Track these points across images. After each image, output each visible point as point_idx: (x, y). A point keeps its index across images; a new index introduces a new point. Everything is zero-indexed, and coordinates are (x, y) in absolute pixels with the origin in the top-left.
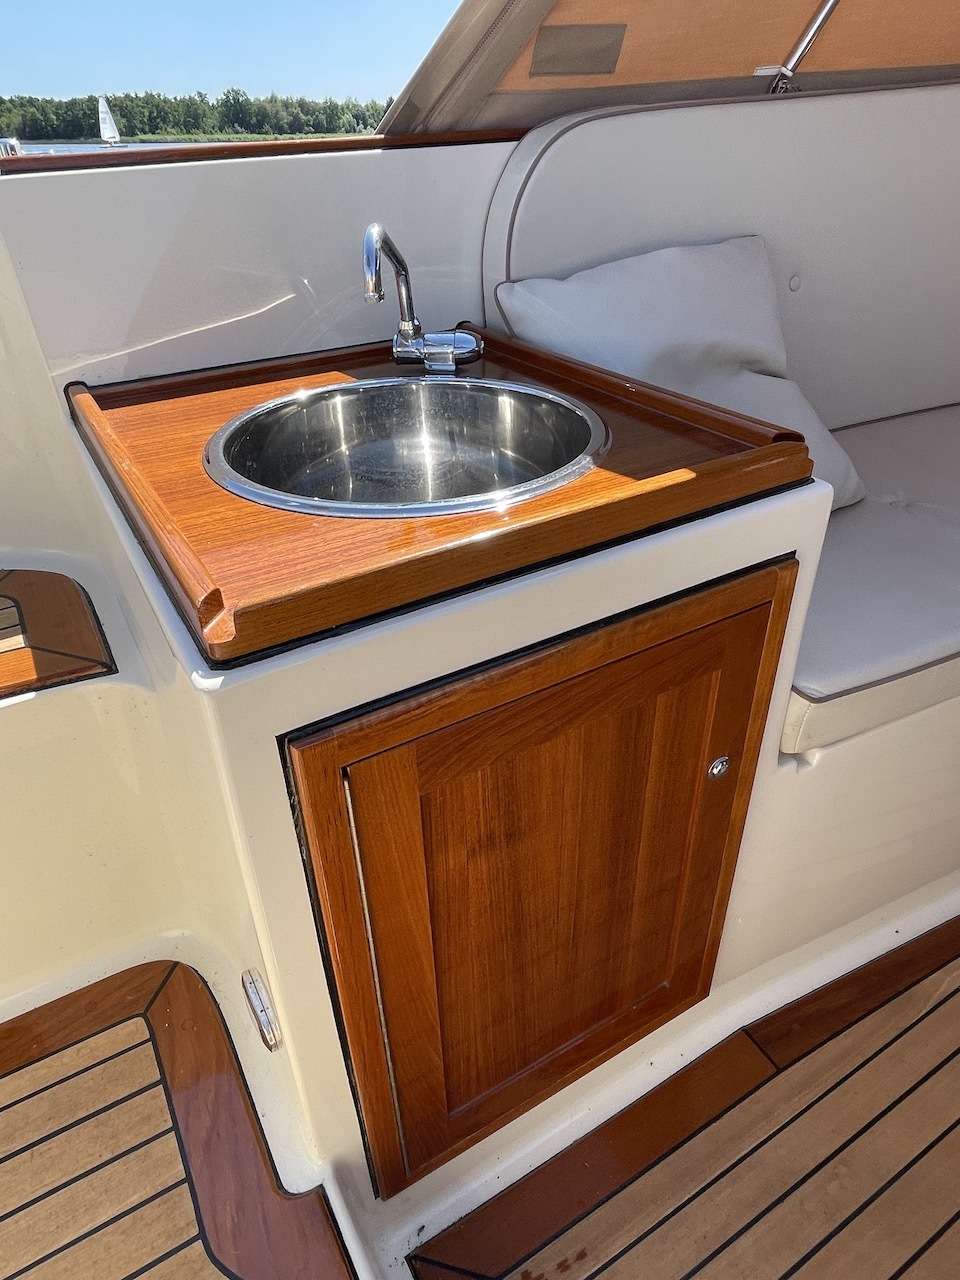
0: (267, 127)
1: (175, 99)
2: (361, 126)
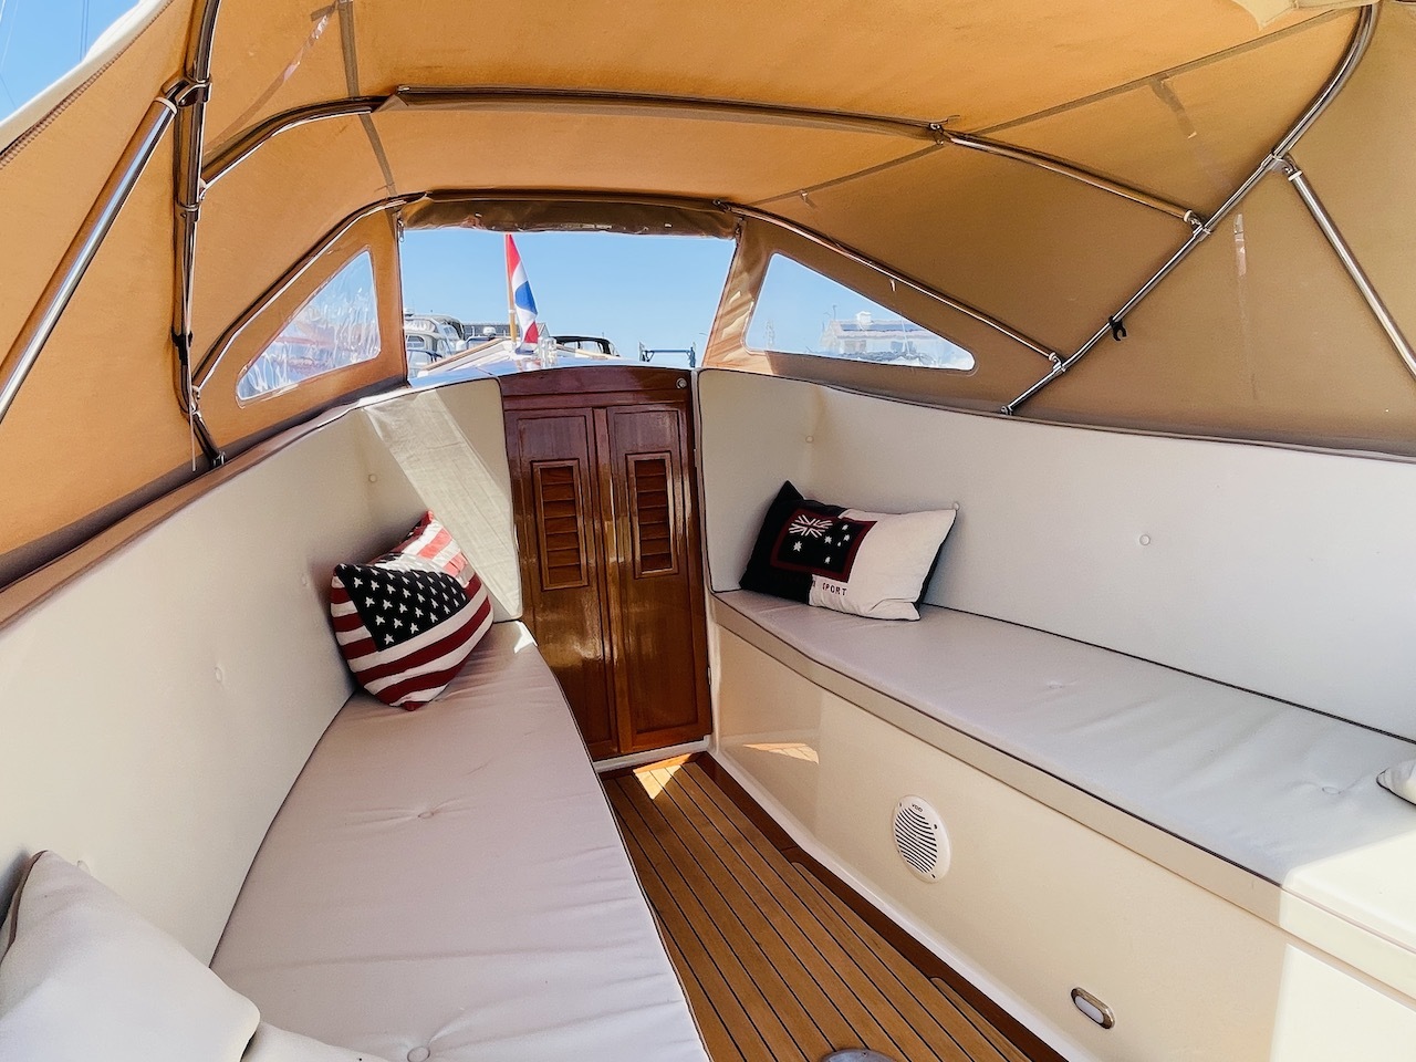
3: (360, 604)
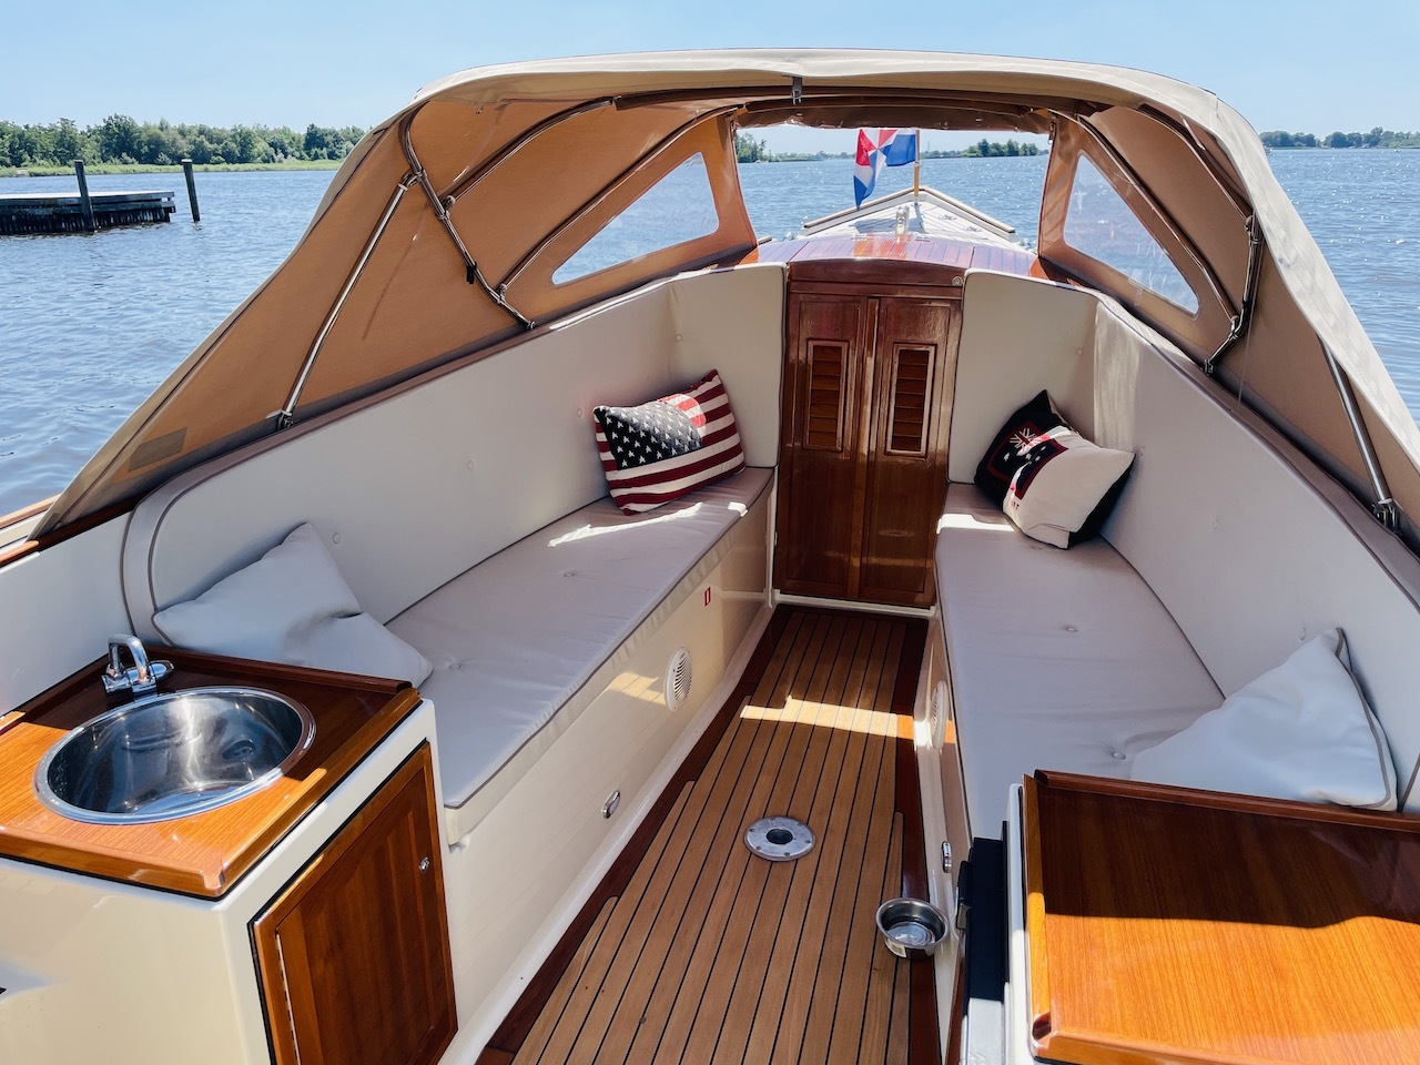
0: (163, 157)
1: (27, 127)
2: (281, 155)
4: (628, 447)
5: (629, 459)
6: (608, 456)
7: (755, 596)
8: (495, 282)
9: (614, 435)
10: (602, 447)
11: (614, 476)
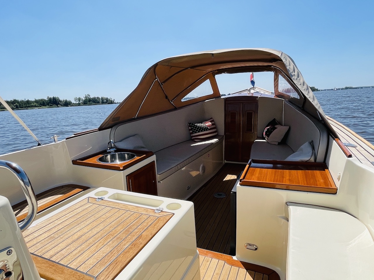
3: (191, 128)
4: (195, 129)
5: (195, 132)
6: (191, 131)
7: (221, 162)
8: (171, 100)
9: (192, 127)
10: (190, 130)
11: (192, 135)
